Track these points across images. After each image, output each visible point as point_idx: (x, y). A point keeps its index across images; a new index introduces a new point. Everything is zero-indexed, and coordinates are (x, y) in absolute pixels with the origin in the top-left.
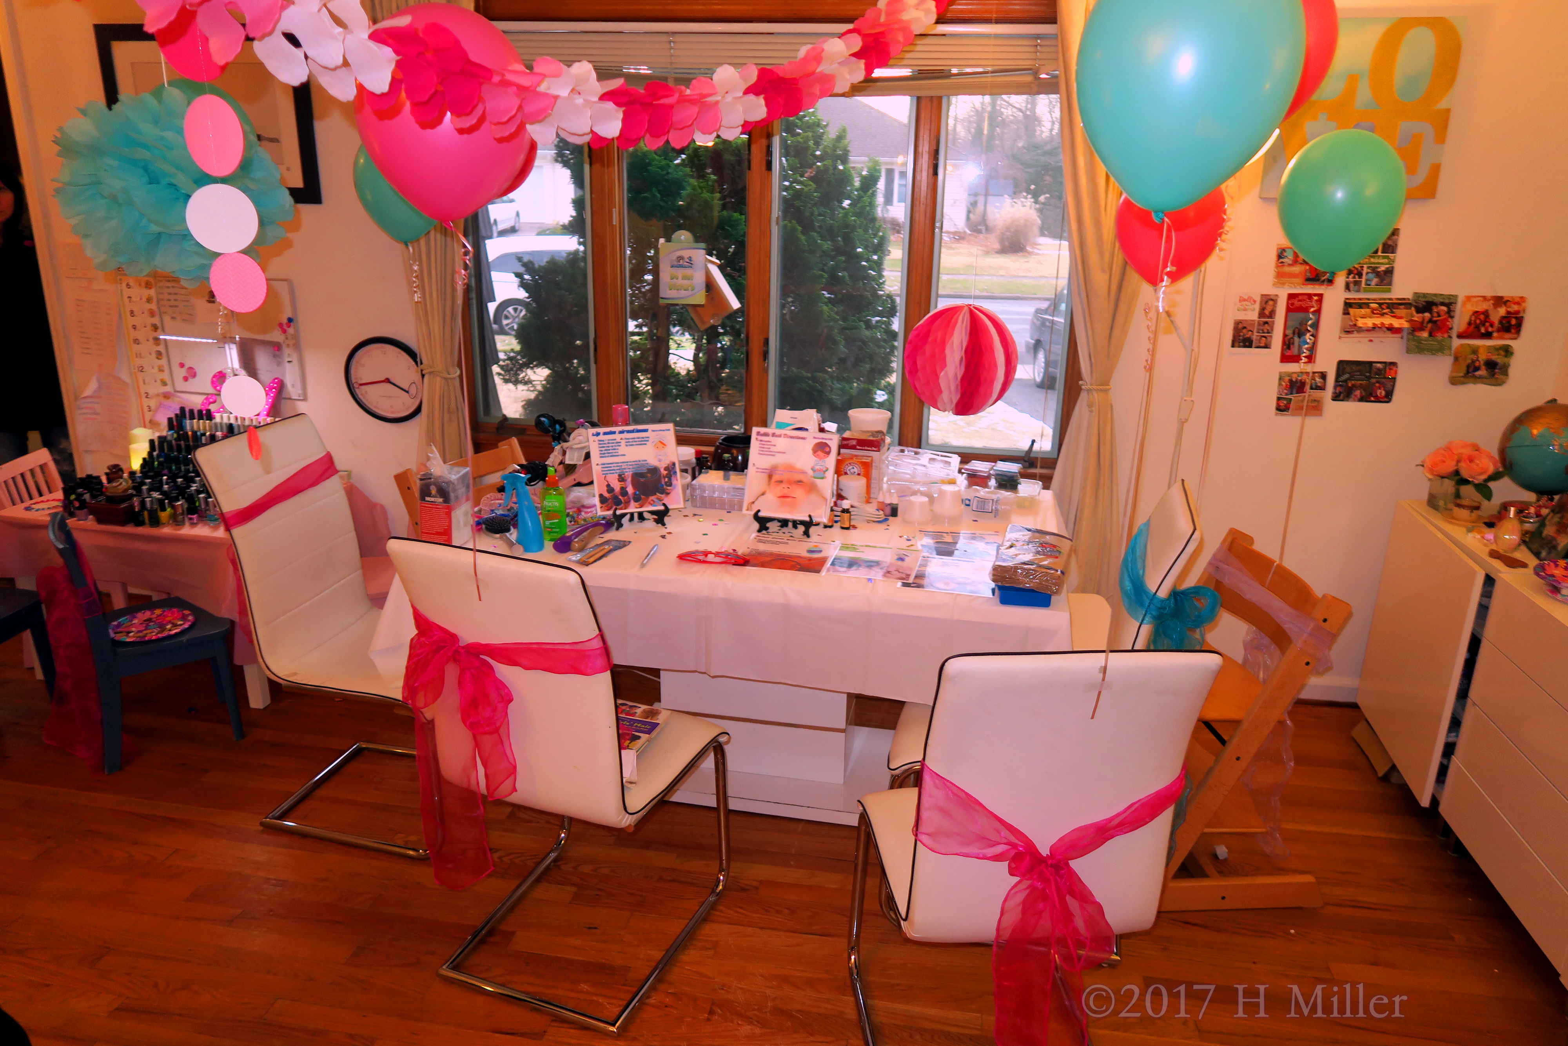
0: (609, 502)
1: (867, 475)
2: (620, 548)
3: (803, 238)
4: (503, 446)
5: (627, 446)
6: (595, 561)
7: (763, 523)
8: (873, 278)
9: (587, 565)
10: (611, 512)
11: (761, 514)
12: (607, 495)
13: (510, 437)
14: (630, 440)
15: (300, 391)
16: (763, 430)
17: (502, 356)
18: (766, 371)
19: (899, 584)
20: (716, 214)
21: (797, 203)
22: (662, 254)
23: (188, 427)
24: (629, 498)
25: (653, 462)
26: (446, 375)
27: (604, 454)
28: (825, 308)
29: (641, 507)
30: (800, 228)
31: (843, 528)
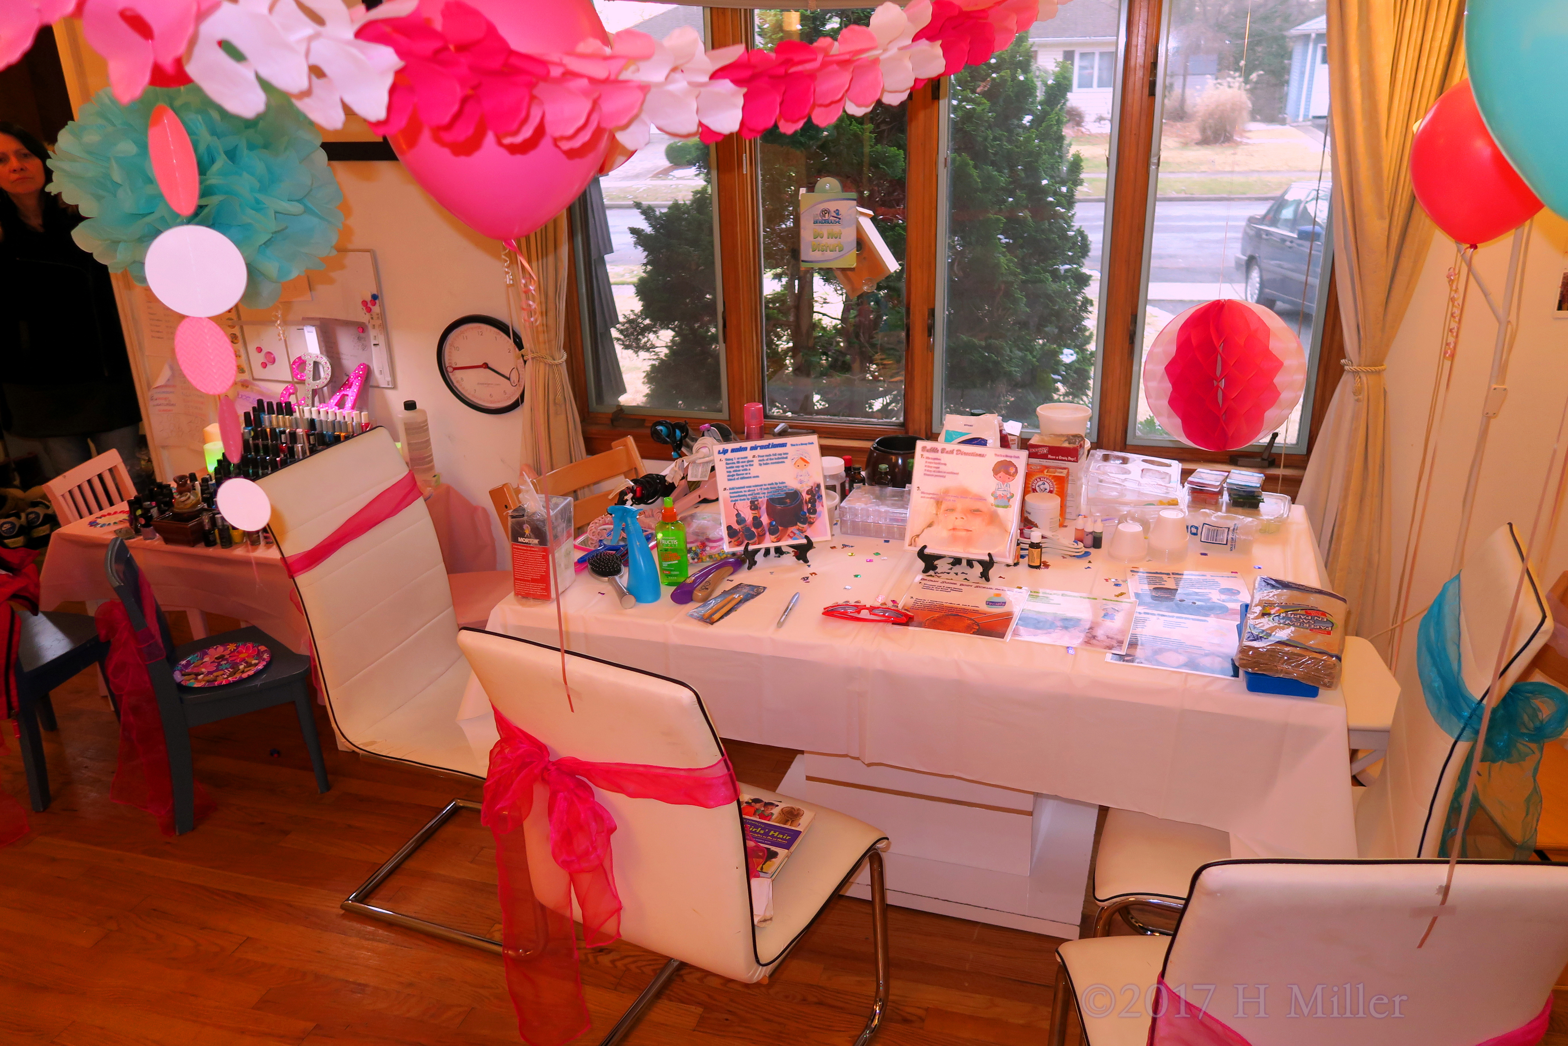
0: (739, 536)
1: (1062, 494)
2: (753, 596)
3: (975, 173)
4: (618, 447)
5: (760, 465)
6: (722, 617)
7: (929, 561)
8: (1062, 216)
9: (712, 623)
10: (741, 549)
11: (927, 551)
12: (736, 527)
13: (625, 435)
14: (765, 458)
15: (389, 379)
16: (929, 444)
17: (621, 319)
18: (931, 349)
19: (1109, 657)
20: (867, 150)
21: (968, 128)
22: (803, 208)
23: (267, 423)
24: (764, 530)
25: (793, 484)
26: (550, 361)
27: (733, 475)
28: (1003, 260)
29: (779, 540)
30: (971, 163)
31: (1030, 566)
